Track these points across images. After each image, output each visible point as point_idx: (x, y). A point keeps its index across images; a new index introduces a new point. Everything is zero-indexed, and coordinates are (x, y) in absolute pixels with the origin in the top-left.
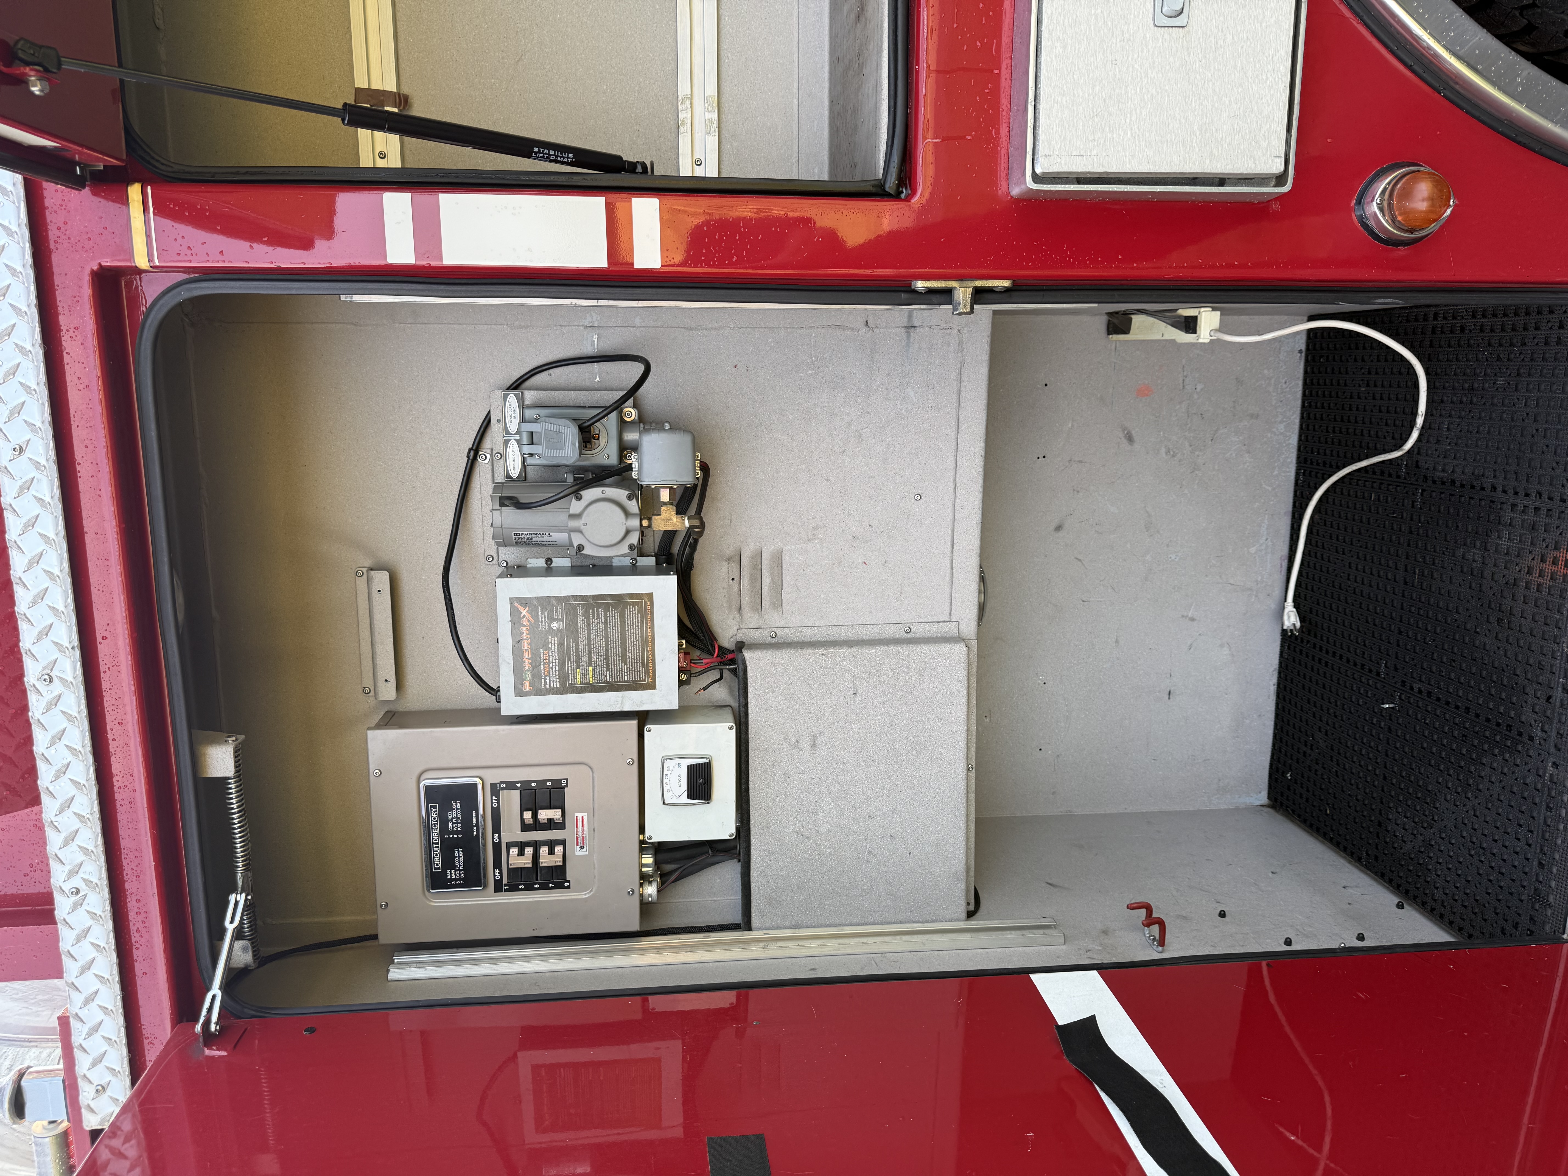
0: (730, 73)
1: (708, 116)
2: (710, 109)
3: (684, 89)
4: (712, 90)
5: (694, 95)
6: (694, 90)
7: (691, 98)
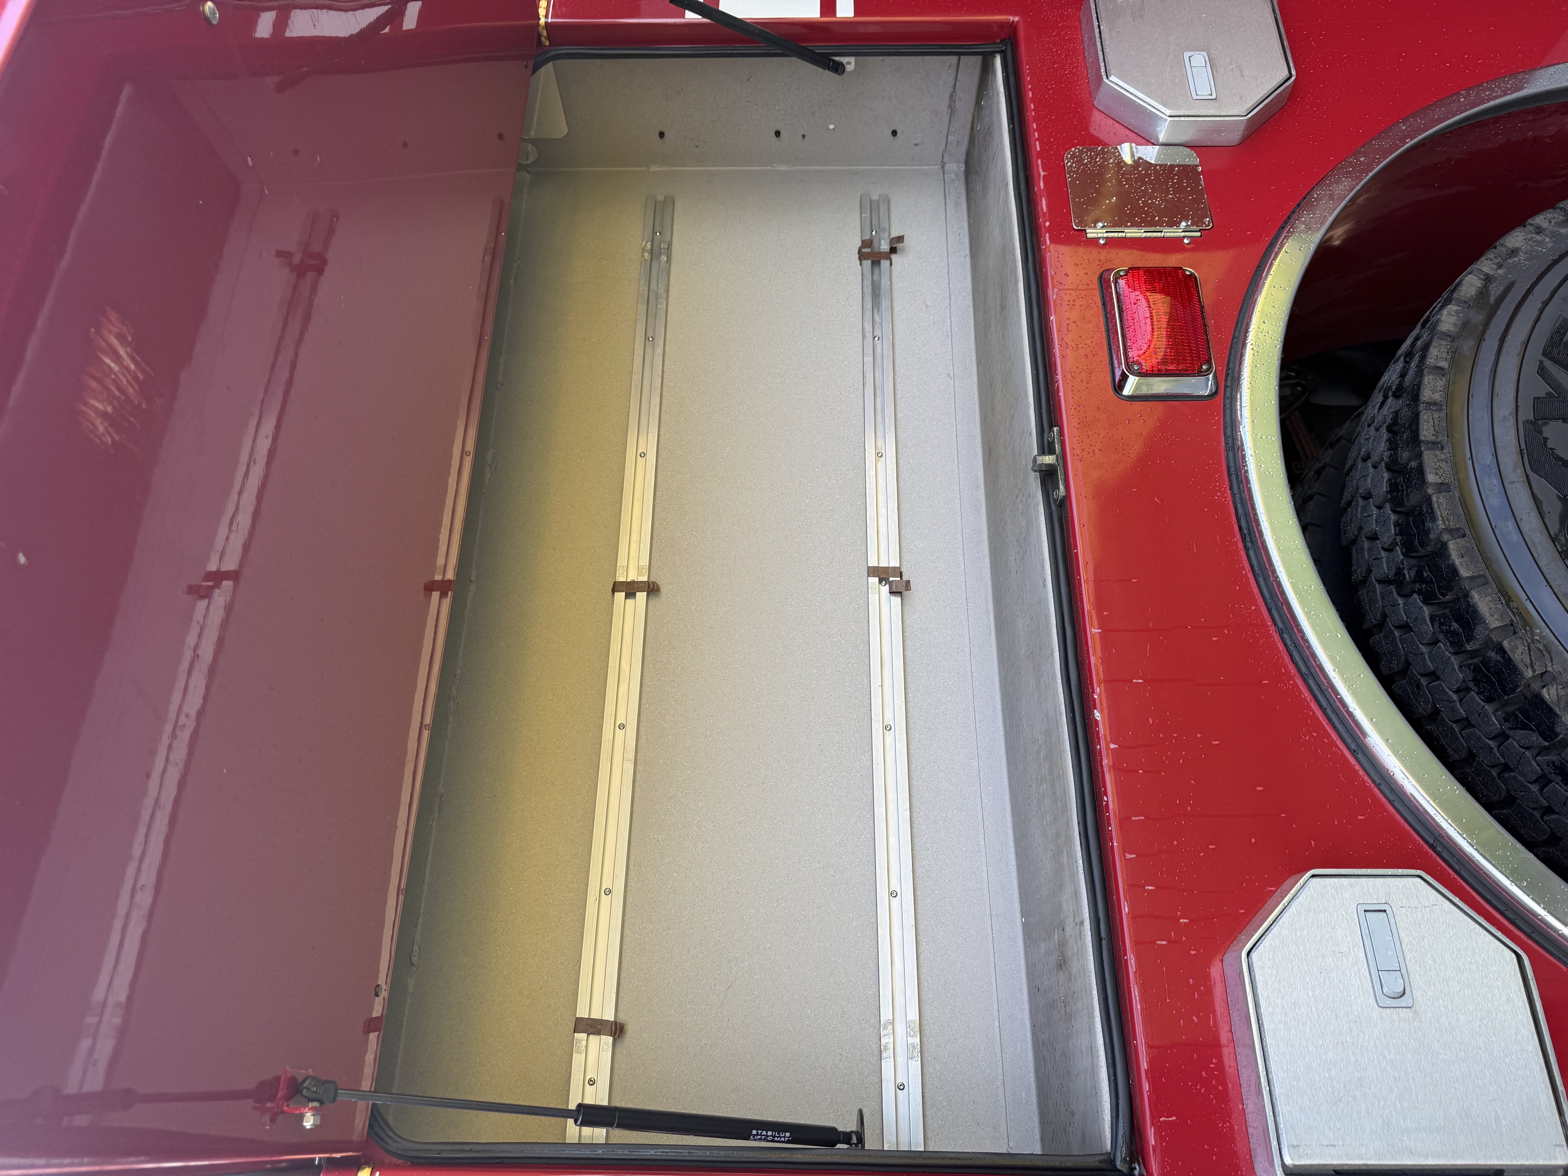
0: (930, 996)
1: (910, 1040)
2: (912, 1034)
3: (886, 1014)
4: (913, 1015)
5: (895, 1018)
6: (895, 1014)
7: (893, 1022)
